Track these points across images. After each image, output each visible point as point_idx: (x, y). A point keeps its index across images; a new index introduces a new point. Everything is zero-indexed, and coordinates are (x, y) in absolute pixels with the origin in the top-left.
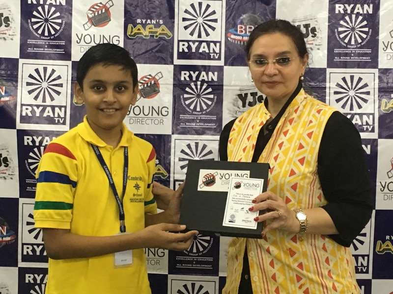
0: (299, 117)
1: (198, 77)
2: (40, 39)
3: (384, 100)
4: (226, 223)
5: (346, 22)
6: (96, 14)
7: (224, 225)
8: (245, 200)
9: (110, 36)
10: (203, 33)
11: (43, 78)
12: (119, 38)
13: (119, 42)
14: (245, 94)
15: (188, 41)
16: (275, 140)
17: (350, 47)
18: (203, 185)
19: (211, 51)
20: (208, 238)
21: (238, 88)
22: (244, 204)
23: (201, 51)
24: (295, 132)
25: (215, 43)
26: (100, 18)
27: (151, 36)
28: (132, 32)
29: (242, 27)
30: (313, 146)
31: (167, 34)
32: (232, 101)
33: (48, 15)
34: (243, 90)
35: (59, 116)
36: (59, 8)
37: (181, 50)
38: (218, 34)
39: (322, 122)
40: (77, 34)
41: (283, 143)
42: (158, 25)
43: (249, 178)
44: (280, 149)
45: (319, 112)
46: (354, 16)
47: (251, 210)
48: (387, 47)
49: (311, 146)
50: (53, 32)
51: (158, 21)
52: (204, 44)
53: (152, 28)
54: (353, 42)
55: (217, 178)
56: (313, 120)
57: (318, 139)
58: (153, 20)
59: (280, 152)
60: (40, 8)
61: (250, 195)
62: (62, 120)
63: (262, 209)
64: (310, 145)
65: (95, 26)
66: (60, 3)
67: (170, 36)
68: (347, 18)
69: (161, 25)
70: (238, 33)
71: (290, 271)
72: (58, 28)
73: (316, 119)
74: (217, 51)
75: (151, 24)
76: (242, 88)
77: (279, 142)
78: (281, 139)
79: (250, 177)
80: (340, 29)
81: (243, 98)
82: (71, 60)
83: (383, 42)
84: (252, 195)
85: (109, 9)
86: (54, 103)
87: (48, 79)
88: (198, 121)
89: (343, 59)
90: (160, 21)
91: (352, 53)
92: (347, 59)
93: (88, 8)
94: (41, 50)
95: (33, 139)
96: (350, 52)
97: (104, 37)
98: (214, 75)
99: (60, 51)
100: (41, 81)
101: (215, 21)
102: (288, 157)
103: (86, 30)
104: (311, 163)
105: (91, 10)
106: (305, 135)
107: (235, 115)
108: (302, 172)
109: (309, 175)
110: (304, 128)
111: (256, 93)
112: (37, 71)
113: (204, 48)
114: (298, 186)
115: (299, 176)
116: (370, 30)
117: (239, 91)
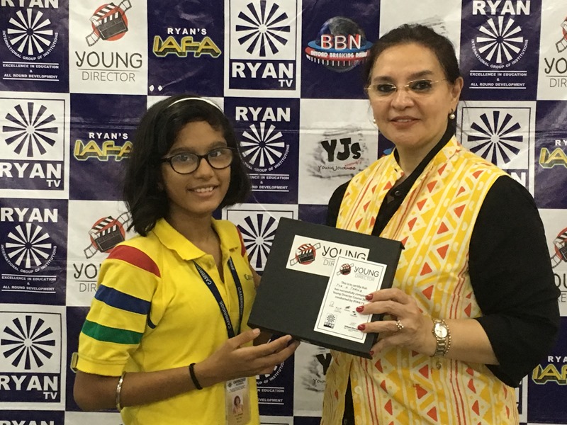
0: (446, 180)
1: (261, 115)
2: (22, 60)
3: (544, 150)
5: (489, 28)
6: (105, 21)
9: (127, 54)
10: (268, 49)
11: (28, 120)
12: (141, 56)
13: (141, 63)
14: (332, 141)
15: (245, 62)
16: (405, 214)
17: (494, 67)
19: (281, 76)
21: (322, 132)
23: (264, 76)
24: (437, 204)
25: (286, 63)
26: (112, 26)
27: (188, 53)
28: (160, 47)
29: (327, 39)
30: (463, 229)
31: (213, 49)
32: (313, 152)
33: (32, 23)
34: (328, 135)
35: (53, 177)
36: (49, 12)
37: (234, 75)
38: (290, 49)
39: (480, 192)
40: (76, 52)
41: (415, 219)
42: (198, 37)
44: (411, 229)
45: (476, 175)
46: (501, 19)
48: (550, 68)
49: (460, 230)
50: (40, 50)
51: (199, 30)
52: (270, 66)
53: (191, 42)
54: (499, 60)
56: (467, 187)
57: (471, 218)
58: (191, 30)
59: (410, 234)
60: (19, 14)
62: (57, 182)
64: (459, 226)
65: (103, 39)
66: (50, 5)
67: (218, 54)
69: (204, 36)
70: (322, 47)
71: (417, 420)
72: (47, 43)
73: (471, 185)
74: (290, 75)
75: (189, 35)
76: (327, 132)
77: (410, 218)
78: (414, 213)
80: (480, 40)
81: (329, 146)
82: (68, 91)
85: (124, 13)
86: (45, 157)
87: (35, 122)
88: (262, 183)
89: (483, 86)
90: (202, 30)
91: (497, 76)
92: (490, 86)
93: (94, 12)
94: (23, 77)
95: (15, 212)
96: (495, 75)
97: (117, 55)
98: (285, 112)
99: (52, 78)
100: (26, 125)
101: (287, 29)
102: (422, 243)
103: (89, 45)
104: (456, 256)
105: (98, 15)
106: (451, 210)
107: (317, 173)
108: (441, 270)
109: (452, 274)
110: (451, 198)
111: (350, 139)
112: (18, 108)
113: (270, 71)
114: (434, 290)
115: (436, 275)
116: (527, 41)
117: (324, 137)
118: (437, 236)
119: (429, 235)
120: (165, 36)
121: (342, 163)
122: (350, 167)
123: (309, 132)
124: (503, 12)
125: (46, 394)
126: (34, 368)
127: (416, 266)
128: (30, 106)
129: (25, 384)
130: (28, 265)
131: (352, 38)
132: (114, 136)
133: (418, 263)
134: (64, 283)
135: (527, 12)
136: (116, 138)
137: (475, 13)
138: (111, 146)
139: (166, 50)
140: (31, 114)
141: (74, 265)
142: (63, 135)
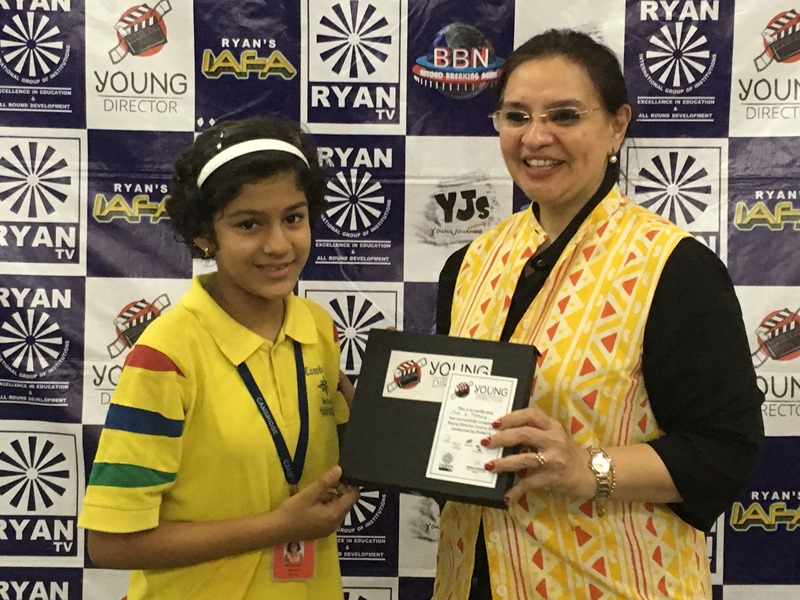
0: (608, 244)
1: (351, 159)
2: (19, 83)
3: (741, 204)
4: (433, 472)
5: (664, 39)
6: (136, 29)
7: (428, 475)
8: (475, 421)
9: (166, 75)
10: (361, 68)
11: (29, 166)
12: (185, 78)
13: (186, 88)
14: (450, 194)
15: (329, 85)
16: (552, 291)
17: (671, 91)
18: (394, 385)
19: (379, 104)
20: (375, 494)
21: (436, 182)
22: (473, 432)
23: (356, 104)
24: (597, 275)
25: (386, 87)
26: (146, 36)
27: (251, 74)
28: (211, 65)
29: (443, 53)
30: (636, 311)
31: (285, 68)
32: (425, 209)
33: (34, 33)
34: (446, 186)
35: (64, 245)
36: (57, 16)
37: (315, 104)
38: (392, 68)
39: (657, 259)
40: (96, 73)
41: (568, 298)
42: (264, 51)
43: (489, 375)
44: (562, 311)
45: (651, 235)
46: (679, 27)
47: (485, 443)
48: (747, 93)
49: (631, 311)
50: (46, 69)
51: (265, 41)
52: (364, 90)
53: (253, 57)
54: (677, 82)
55: (425, 372)
56: (638, 252)
57: (646, 295)
58: (255, 41)
59: (562, 318)
60: (17, 19)
61: (488, 412)
62: (70, 252)
63: (509, 445)
64: (629, 308)
65: (133, 54)
66: (59, 6)
67: (292, 74)
68: (665, 30)
69: (273, 50)
70: (436, 65)
71: (577, 576)
72: (55, 59)
73: (644, 250)
74: (391, 103)
75: (252, 48)
76: (443, 182)
77: (561, 296)
78: (566, 290)
79: (493, 373)
80: (650, 54)
81: (446, 202)
82: (85, 128)
83: (740, 81)
84: (492, 413)
85: (161, 17)
86: (53, 218)
87: (39, 169)
88: (353, 252)
89: (656, 118)
90: (270, 42)
91: (674, 105)
92: (663, 118)
93: (119, 17)
94: (22, 107)
95: (11, 293)
96: (671, 102)
97: (153, 76)
98: (385, 155)
99: (62, 109)
100: (26, 173)
101: (387, 40)
102: (579, 331)
103: (114, 63)
104: (628, 348)
105: (126, 22)
106: (618, 284)
107: (429, 239)
108: (608, 368)
109: (623, 374)
110: (617, 269)
111: (474, 191)
112: (16, 150)
113: (363, 97)
114: (598, 397)
115: (601, 376)
116: (714, 56)
117: (440, 189)
118: (600, 322)
119: (589, 319)
120: (218, 49)
121: (464, 225)
122: (475, 229)
123: (417, 181)
124: (682, 17)
125: (58, 544)
126: (41, 509)
127: (574, 363)
128: (33, 147)
129: (28, 531)
130: (30, 367)
131: (476, 52)
132: (149, 188)
133: (576, 359)
134: (80, 392)
135: (715, 16)
136: (151, 191)
137: (643, 17)
138: (145, 202)
139: (220, 69)
140: (33, 158)
141: (94, 367)
142: (78, 188)
